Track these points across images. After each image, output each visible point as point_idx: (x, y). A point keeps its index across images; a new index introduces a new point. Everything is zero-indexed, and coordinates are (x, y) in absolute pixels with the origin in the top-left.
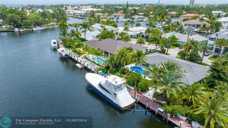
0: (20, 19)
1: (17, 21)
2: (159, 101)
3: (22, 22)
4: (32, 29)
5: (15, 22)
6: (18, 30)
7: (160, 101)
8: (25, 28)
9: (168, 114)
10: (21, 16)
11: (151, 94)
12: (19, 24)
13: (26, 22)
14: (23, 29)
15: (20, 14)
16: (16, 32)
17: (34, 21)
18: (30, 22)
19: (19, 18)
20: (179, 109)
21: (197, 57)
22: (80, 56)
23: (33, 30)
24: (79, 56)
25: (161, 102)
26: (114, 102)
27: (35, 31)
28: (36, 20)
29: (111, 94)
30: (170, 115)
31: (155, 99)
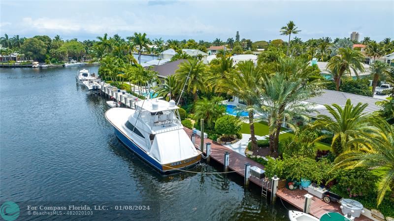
0: (45, 47)
1: (40, 50)
2: (258, 157)
3: (48, 52)
4: (62, 65)
5: (36, 52)
6: (38, 65)
7: (262, 157)
8: (52, 63)
9: (273, 178)
10: (47, 42)
11: (244, 145)
12: (42, 55)
13: (55, 53)
14: (47, 63)
15: (46, 39)
16: (34, 67)
17: (69, 52)
18: (61, 53)
19: (44, 45)
20: (306, 165)
21: (359, 88)
22: (121, 90)
23: (64, 66)
24: (119, 91)
25: (264, 158)
26: (148, 153)
27: (68, 66)
28: (72, 50)
29: (143, 137)
30: (278, 179)
31: (251, 153)
